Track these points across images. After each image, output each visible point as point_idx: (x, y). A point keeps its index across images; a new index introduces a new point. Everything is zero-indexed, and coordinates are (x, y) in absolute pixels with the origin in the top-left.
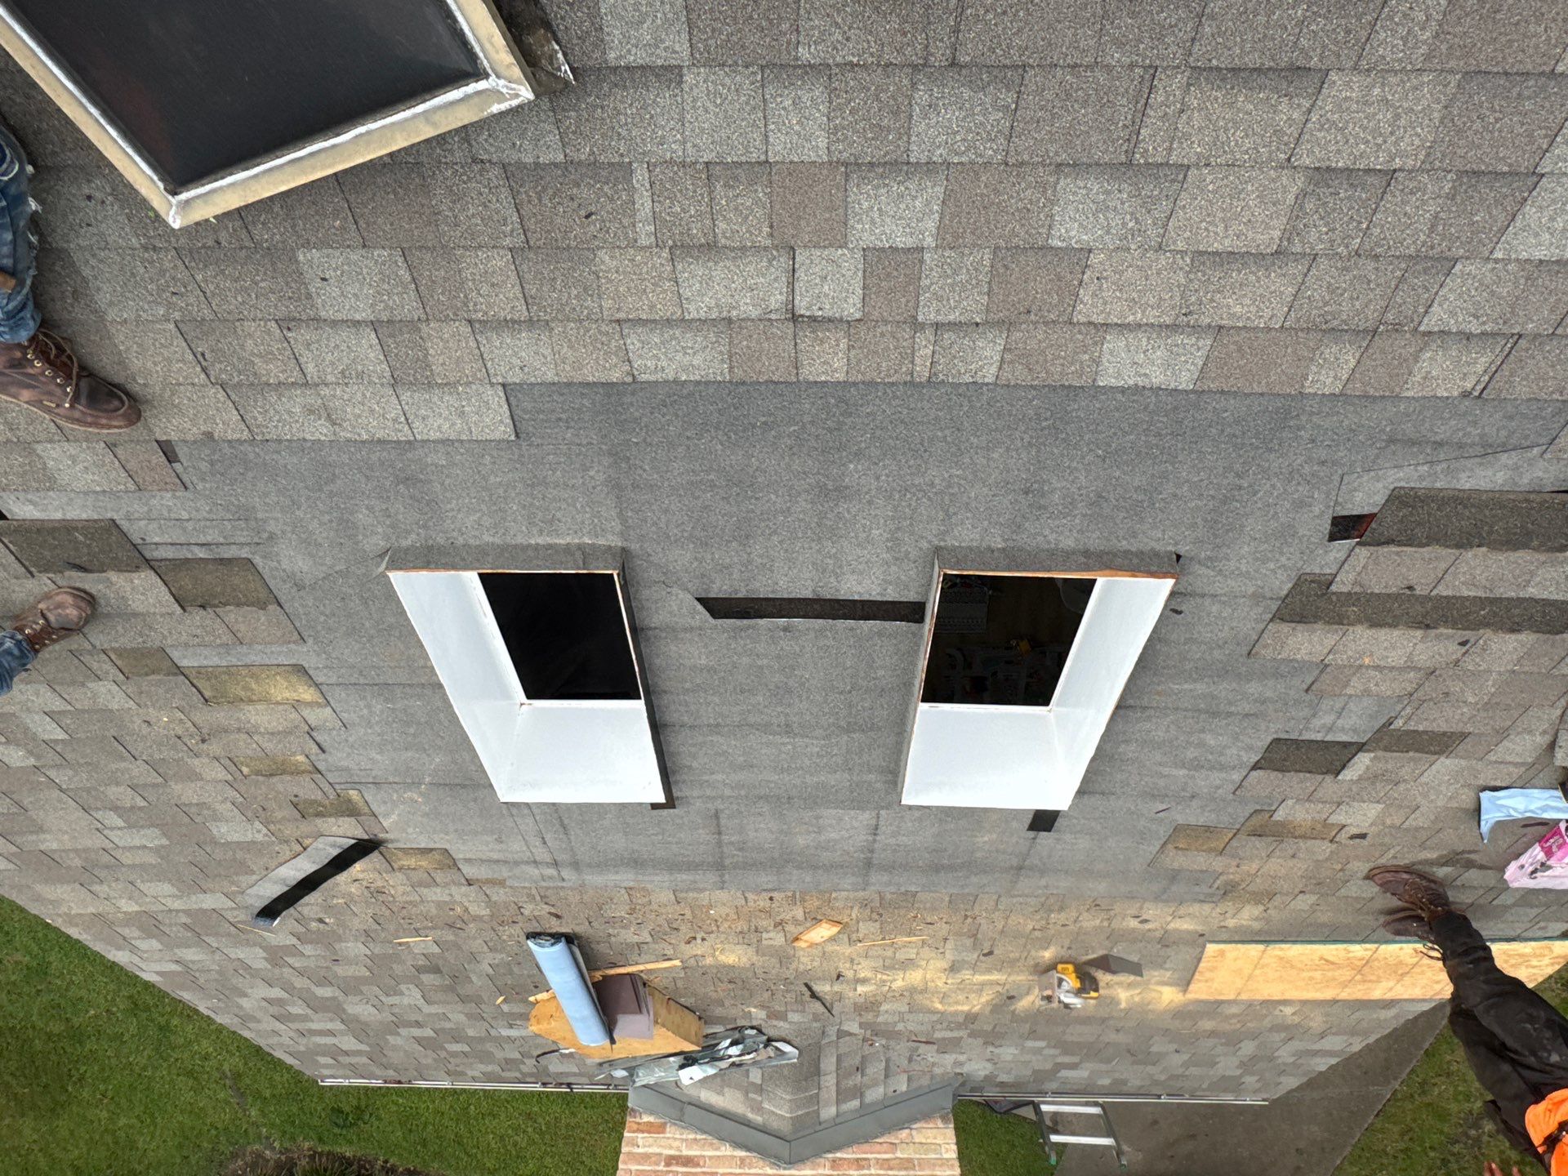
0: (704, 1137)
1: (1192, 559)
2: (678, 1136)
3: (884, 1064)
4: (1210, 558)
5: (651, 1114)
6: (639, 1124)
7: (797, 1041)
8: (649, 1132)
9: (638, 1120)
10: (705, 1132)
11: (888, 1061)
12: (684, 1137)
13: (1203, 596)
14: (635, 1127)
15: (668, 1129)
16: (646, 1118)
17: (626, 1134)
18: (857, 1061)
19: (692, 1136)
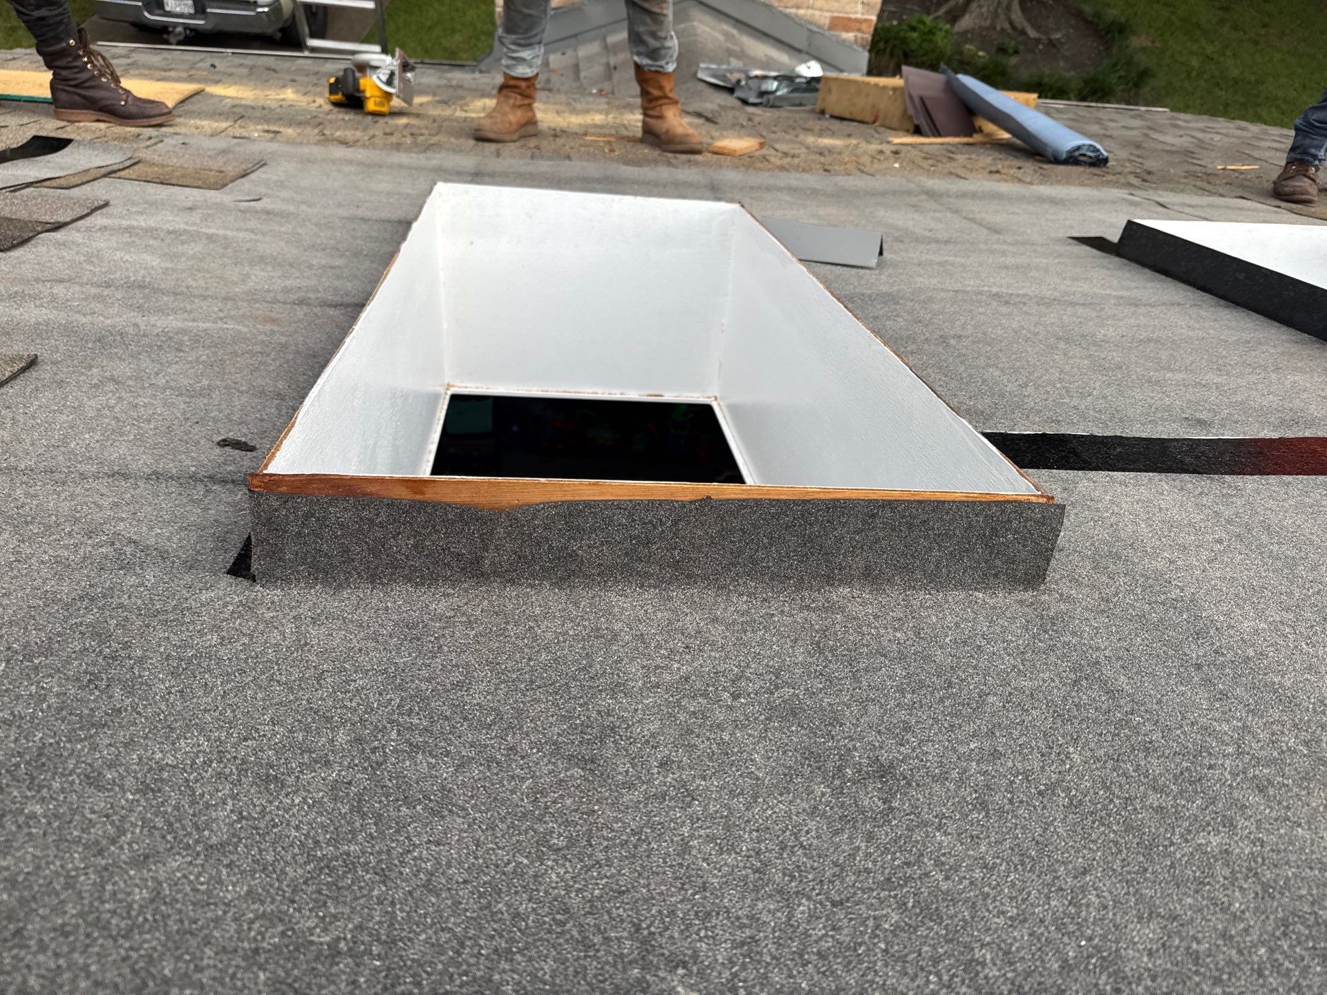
0: (788, 11)
1: (190, 566)
2: (817, 13)
3: (582, 74)
4: (127, 567)
5: (844, 41)
6: (859, 30)
7: (701, 86)
8: (849, 19)
9: (859, 35)
10: (786, 16)
11: (577, 78)
12: (810, 12)
13: (156, 476)
14: (864, 27)
15: (827, 22)
16: (849, 36)
17: (874, 18)
18: (616, 76)
19: (801, 12)
